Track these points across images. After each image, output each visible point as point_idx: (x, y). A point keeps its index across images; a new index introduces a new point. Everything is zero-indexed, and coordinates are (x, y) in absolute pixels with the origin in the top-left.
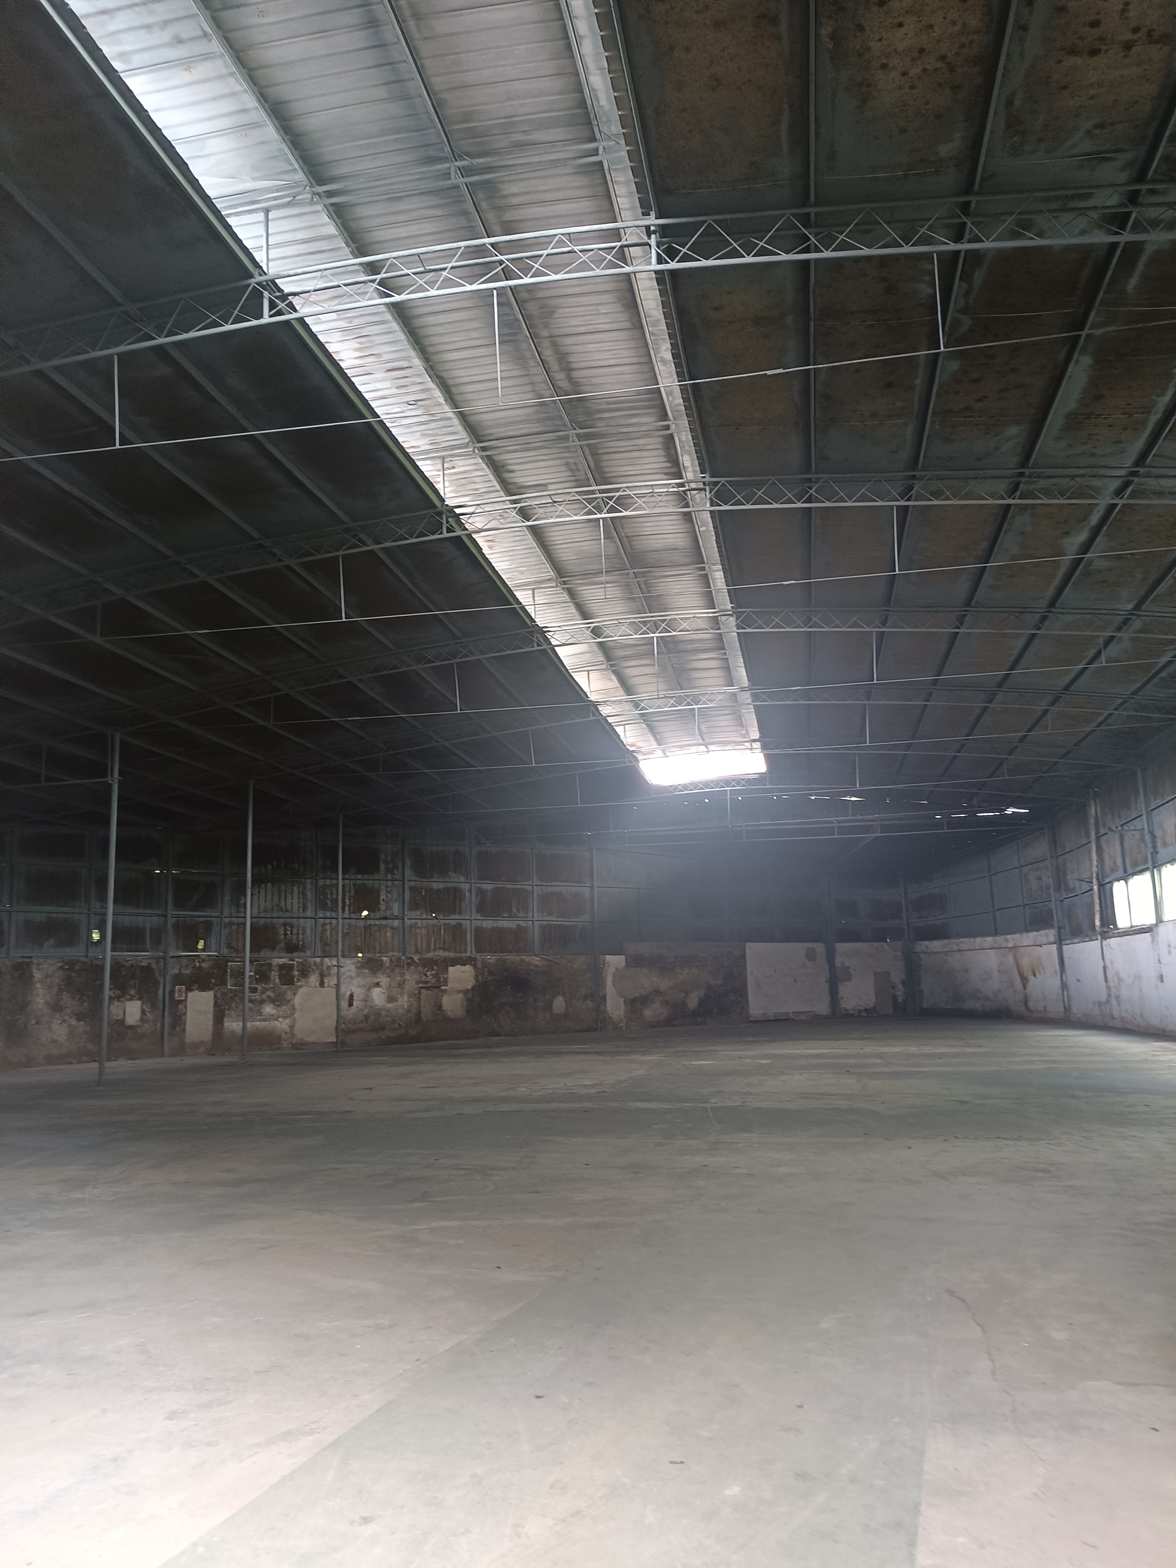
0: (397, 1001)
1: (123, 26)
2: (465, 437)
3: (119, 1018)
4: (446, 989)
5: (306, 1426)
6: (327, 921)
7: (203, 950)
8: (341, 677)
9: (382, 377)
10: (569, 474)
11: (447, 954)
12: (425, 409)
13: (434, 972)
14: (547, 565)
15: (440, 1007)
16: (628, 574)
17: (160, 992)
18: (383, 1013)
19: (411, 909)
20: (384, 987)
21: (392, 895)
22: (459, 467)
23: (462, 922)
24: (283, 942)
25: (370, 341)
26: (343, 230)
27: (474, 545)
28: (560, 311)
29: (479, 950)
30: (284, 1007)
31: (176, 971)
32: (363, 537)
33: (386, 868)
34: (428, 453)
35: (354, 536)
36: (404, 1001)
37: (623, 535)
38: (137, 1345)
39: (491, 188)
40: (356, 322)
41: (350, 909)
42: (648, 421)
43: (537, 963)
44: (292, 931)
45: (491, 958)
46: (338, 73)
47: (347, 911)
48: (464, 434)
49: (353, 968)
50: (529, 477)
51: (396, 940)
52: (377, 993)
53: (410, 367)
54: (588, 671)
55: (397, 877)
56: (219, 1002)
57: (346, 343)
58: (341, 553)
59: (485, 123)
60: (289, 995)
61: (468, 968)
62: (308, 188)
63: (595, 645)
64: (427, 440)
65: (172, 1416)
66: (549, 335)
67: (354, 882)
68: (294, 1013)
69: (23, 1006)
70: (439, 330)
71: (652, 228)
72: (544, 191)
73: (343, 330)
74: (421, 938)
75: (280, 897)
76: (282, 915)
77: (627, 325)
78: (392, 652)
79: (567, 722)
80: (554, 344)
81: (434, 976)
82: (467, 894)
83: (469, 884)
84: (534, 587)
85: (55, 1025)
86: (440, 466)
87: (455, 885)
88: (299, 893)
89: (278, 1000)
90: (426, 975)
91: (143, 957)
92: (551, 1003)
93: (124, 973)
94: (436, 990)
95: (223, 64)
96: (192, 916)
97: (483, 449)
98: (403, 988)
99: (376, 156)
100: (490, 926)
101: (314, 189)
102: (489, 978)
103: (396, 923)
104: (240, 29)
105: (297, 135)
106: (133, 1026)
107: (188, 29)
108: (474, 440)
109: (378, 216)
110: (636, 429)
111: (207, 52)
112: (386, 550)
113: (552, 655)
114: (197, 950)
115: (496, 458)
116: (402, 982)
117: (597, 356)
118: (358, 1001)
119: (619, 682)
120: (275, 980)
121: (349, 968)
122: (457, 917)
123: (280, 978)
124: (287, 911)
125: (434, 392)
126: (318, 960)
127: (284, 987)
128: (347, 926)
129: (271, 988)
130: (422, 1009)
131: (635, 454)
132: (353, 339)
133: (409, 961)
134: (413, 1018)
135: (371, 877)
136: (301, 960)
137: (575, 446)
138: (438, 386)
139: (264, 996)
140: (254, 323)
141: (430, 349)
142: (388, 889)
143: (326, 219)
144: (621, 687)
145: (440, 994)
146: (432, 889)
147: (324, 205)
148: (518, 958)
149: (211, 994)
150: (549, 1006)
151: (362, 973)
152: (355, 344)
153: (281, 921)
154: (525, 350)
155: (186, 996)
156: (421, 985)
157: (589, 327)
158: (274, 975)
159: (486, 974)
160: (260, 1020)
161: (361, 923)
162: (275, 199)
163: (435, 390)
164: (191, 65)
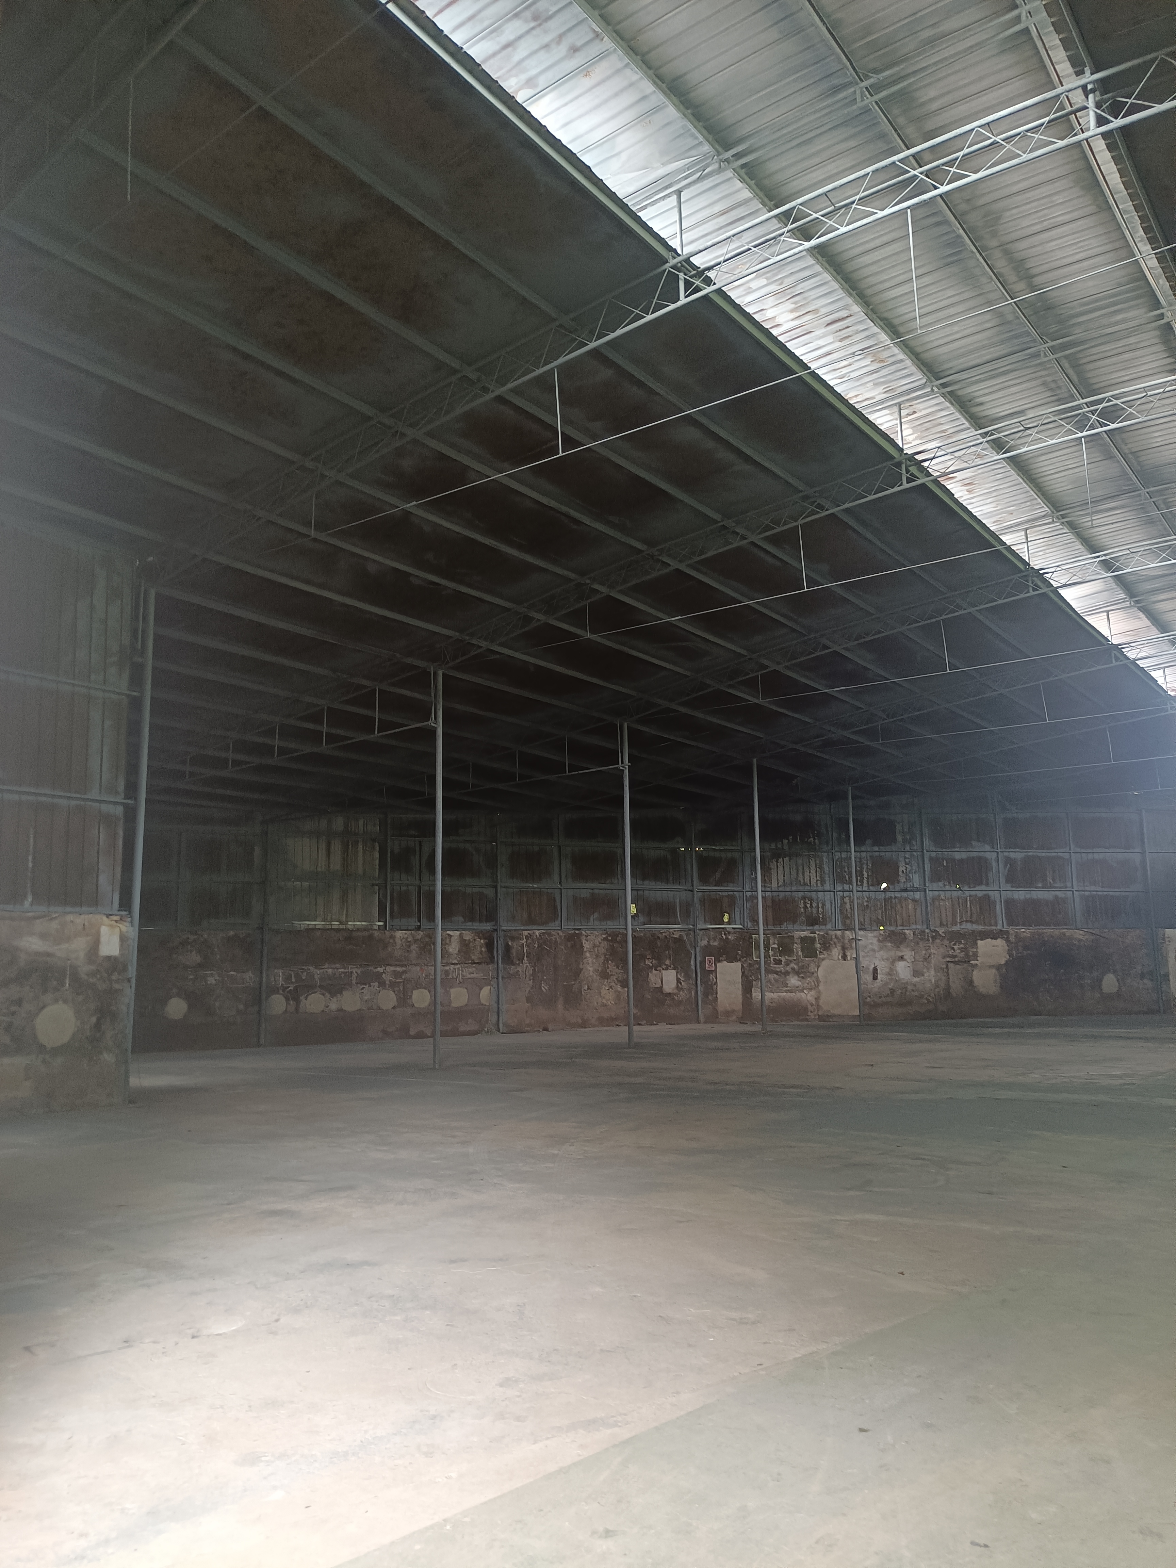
0: (923, 975)
1: (525, 54)
2: (922, 377)
3: (658, 986)
4: (976, 964)
5: (613, 1417)
6: (846, 894)
7: (729, 923)
8: (826, 647)
9: (822, 333)
10: (1049, 394)
11: (975, 927)
12: (874, 356)
13: (962, 946)
14: (1039, 499)
15: (971, 982)
16: (1140, 495)
17: (692, 963)
18: (910, 988)
19: (932, 880)
20: (909, 960)
21: (911, 866)
22: (921, 410)
23: (990, 893)
24: (804, 915)
25: (805, 299)
26: (757, 191)
27: (944, 492)
28: (1008, 214)
29: (1011, 923)
30: (809, 979)
31: (705, 943)
32: (822, 502)
33: (903, 839)
34: (883, 403)
35: (812, 504)
36: (930, 976)
37: (1127, 451)
38: (518, 1305)
39: (905, 98)
40: (788, 281)
41: (868, 882)
42: (1138, 314)
43: (1081, 937)
44: (811, 904)
45: (1025, 932)
46: (727, 29)
47: (865, 884)
48: (920, 374)
49: (875, 941)
50: (1001, 407)
51: (918, 911)
52: (901, 966)
53: (851, 316)
54: (1108, 612)
55: (915, 848)
56: (746, 972)
57: (781, 306)
58: (800, 522)
59: (888, 30)
60: (812, 967)
61: (1000, 942)
62: (716, 157)
63: (1111, 580)
64: (881, 389)
65: (506, 1383)
66: (998, 244)
67: (871, 854)
68: (818, 985)
69: (577, 973)
70: (874, 269)
71: (1090, 87)
72: (966, 85)
73: (776, 294)
74: (946, 910)
75: (797, 870)
76: (801, 888)
77: (1092, 209)
78: (873, 617)
79: (1085, 671)
80: (1007, 253)
81: (962, 950)
82: (994, 864)
83: (996, 853)
84: (1026, 526)
85: (604, 991)
86: (897, 415)
87: (980, 854)
88: (816, 867)
89: (802, 972)
90: (953, 949)
91: (676, 929)
92: (1100, 981)
93: (659, 944)
94: (965, 965)
95: (618, 59)
96: (715, 891)
97: (944, 385)
98: (928, 963)
99: (777, 104)
100: (1022, 898)
101: (721, 157)
102: (1025, 953)
103: (917, 895)
104: (627, 18)
105: (697, 107)
106: (670, 993)
107: (580, 37)
108: (933, 378)
109: (790, 166)
110: (1124, 326)
111: (601, 51)
112: (847, 510)
113: (1056, 599)
114: (722, 923)
115: (960, 393)
116: (928, 955)
117: (1059, 254)
118: (883, 975)
119: (1149, 619)
120: (797, 953)
121: (871, 941)
122: (983, 887)
123: (803, 950)
124: (805, 884)
125: (879, 336)
126: (839, 933)
127: (807, 959)
128: (866, 899)
129: (794, 960)
130: (951, 984)
131: (1126, 356)
132: (787, 300)
133: (934, 934)
134: (942, 992)
135: (888, 848)
136: (822, 933)
137: (1050, 360)
138: (882, 328)
139: (788, 968)
140: (672, 307)
141: (869, 292)
142: (907, 860)
143: (739, 184)
144: (1153, 625)
145: (970, 969)
146: (954, 860)
147: (733, 169)
148: (1057, 932)
149: (738, 965)
150: (1097, 984)
151: (886, 946)
152: (789, 305)
153: (801, 894)
154: (974, 267)
155: (716, 967)
156: (948, 959)
157: (1045, 224)
158: (797, 947)
159: (1021, 949)
160: (786, 991)
161: (881, 896)
162: (686, 178)
163: (881, 334)
164: (589, 70)
